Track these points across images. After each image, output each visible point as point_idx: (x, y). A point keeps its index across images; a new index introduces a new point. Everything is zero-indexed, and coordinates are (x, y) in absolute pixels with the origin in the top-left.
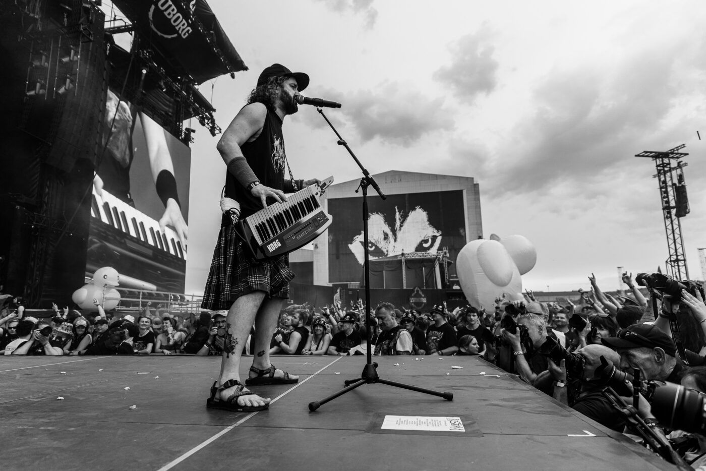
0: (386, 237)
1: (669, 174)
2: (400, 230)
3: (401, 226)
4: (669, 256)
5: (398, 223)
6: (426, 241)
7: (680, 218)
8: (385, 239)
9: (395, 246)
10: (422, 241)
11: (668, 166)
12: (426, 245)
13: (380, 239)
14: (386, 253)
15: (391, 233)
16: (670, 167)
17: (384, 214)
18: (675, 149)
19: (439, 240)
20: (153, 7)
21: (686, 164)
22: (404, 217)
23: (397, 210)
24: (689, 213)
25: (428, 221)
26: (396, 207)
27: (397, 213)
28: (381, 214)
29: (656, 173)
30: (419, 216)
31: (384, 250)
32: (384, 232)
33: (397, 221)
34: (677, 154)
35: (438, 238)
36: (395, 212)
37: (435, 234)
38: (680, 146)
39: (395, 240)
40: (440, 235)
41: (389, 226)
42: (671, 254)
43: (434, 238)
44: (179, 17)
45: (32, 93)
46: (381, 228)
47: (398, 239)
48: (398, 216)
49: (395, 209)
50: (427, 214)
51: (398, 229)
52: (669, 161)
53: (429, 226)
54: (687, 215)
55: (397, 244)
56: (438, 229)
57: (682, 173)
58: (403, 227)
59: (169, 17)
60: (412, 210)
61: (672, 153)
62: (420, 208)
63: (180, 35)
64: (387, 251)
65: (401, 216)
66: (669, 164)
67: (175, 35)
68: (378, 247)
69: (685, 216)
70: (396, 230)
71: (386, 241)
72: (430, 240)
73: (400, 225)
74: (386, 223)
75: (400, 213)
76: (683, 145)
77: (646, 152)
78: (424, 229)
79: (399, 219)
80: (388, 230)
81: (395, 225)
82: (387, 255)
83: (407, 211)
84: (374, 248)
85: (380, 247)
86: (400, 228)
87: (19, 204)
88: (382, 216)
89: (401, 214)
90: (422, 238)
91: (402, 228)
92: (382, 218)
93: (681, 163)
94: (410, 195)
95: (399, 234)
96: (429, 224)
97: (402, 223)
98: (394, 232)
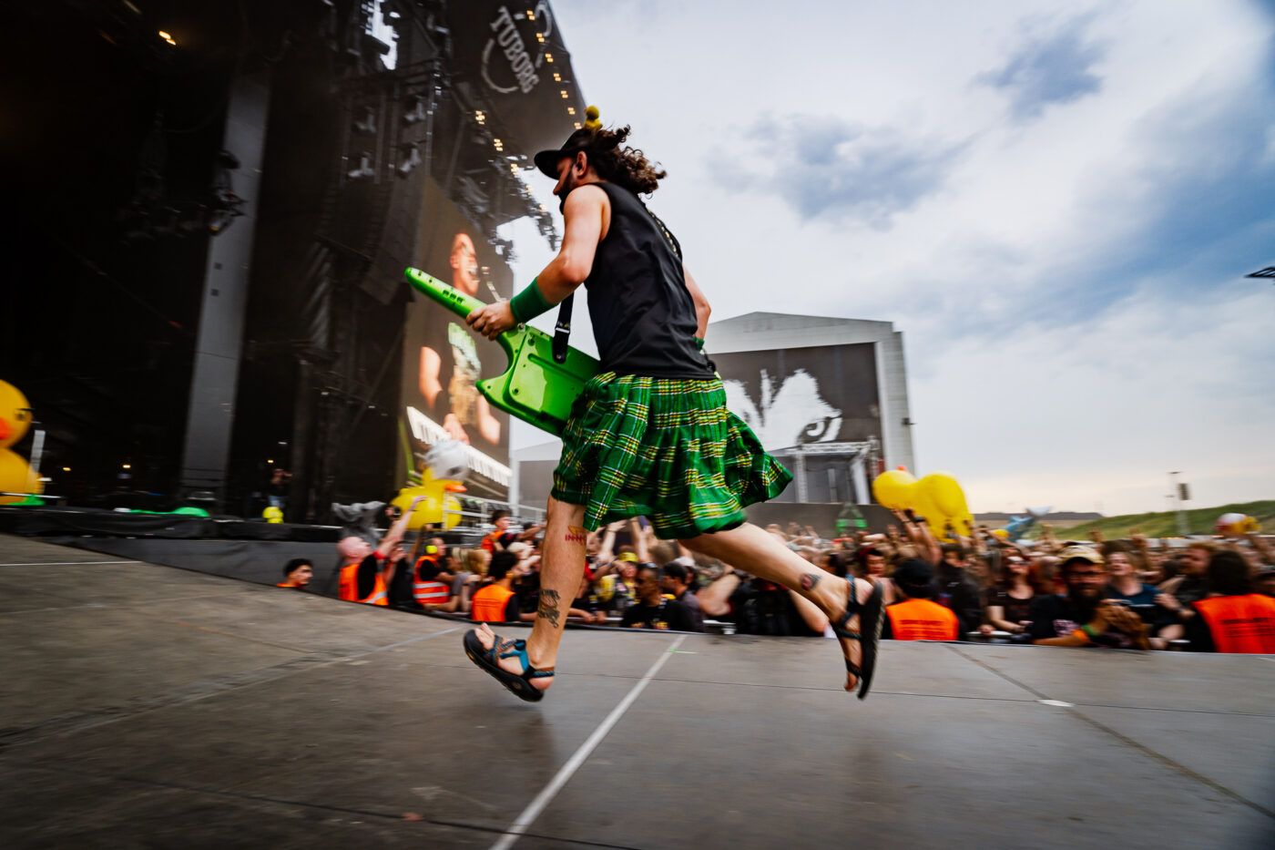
6: (813, 426)
12: (813, 433)
19: (835, 426)
20: (491, 43)
22: (777, 386)
30: (801, 386)
35: (834, 420)
36: (762, 379)
43: (828, 421)
44: (523, 59)
45: (355, 174)
49: (762, 374)
56: (834, 405)
59: (511, 58)
63: (520, 91)
65: (773, 385)
67: (513, 89)
74: (749, 397)
83: (781, 377)
87: (306, 356)
94: (786, 351)
95: (768, 414)
96: (820, 398)
97: (774, 395)
98: (760, 409)
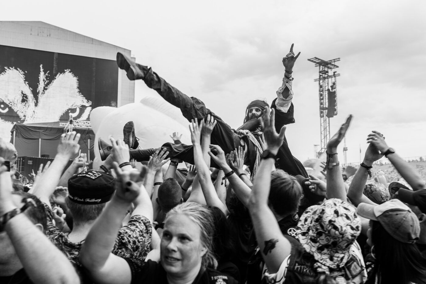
0: (24, 99)
1: (326, 80)
2: (43, 93)
3: (45, 89)
4: (321, 149)
5: (41, 85)
6: (73, 111)
7: (330, 118)
8: (23, 101)
9: (36, 111)
10: (68, 110)
11: (327, 74)
12: (72, 115)
13: (16, 100)
14: (23, 118)
15: (32, 95)
16: (328, 75)
17: (24, 72)
18: (333, 61)
19: (88, 111)
21: (339, 75)
22: (50, 79)
23: (42, 70)
24: (336, 115)
25: (78, 88)
26: (41, 66)
27: (42, 73)
28: (21, 71)
29: (318, 77)
30: (67, 81)
31: (21, 115)
32: (22, 93)
33: (40, 83)
34: (333, 65)
35: (87, 108)
36: (39, 72)
37: (84, 104)
38: (336, 59)
39: (36, 105)
40: (90, 106)
41: (30, 86)
42: (322, 148)
43: (83, 108)
46: (20, 87)
47: (40, 104)
48: (42, 76)
49: (40, 68)
50: (78, 80)
51: (41, 91)
52: (328, 70)
53: (78, 94)
54: (334, 116)
55: (38, 109)
56: (88, 99)
57: (336, 81)
58: (48, 90)
60: (61, 73)
61: (330, 64)
62: (70, 72)
64: (25, 116)
65: (47, 77)
66: (327, 72)
68: (13, 110)
69: (333, 117)
70: (39, 93)
71: (24, 104)
72: (78, 111)
73: (44, 87)
74: (26, 82)
75: (45, 73)
76: (339, 58)
77: (316, 58)
78: (71, 96)
79: (44, 80)
80: (28, 91)
81: (37, 86)
82: (24, 121)
83: (54, 72)
84: (7, 110)
85: (15, 110)
86: (43, 91)
88: (22, 73)
89: (47, 74)
90: (69, 107)
91: (46, 92)
92: (22, 76)
93: (336, 73)
94: (59, 54)
95: (41, 98)
96: (79, 92)
97: (47, 85)
98: (36, 94)
